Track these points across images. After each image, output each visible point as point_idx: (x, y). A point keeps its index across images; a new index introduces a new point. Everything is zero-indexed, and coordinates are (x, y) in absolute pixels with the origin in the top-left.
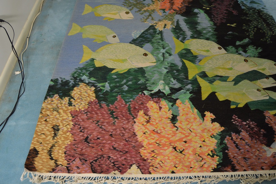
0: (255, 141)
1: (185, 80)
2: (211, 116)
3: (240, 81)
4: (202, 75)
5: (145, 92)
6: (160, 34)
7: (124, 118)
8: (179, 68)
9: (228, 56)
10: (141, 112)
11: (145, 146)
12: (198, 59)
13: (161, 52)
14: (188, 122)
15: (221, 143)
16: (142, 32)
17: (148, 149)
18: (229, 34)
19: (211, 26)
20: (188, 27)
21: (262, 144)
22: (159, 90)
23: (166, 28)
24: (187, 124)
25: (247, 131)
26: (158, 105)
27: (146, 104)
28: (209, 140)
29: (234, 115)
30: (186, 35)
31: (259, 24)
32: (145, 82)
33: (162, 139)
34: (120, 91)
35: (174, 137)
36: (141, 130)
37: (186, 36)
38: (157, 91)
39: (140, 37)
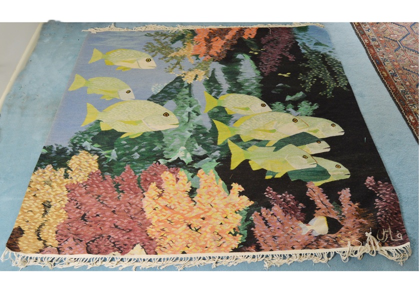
0: (290, 217)
1: (213, 146)
2: (239, 188)
3: (283, 146)
4: (235, 139)
5: (161, 161)
6: (188, 88)
7: (132, 192)
8: (208, 131)
9: (272, 115)
10: (153, 185)
11: (153, 224)
12: (232, 119)
13: (187, 111)
14: (210, 195)
15: (247, 220)
16: (165, 86)
17: (157, 227)
18: (279, 87)
19: (256, 77)
20: (226, 78)
21: (298, 220)
22: (179, 158)
23: (197, 80)
24: (208, 198)
25: (281, 205)
26: (174, 176)
27: (160, 175)
28: (232, 216)
29: (268, 187)
30: (222, 89)
31: (321, 74)
32: (162, 148)
33: (175, 215)
34: (129, 160)
35: (190, 213)
36: (151, 205)
37: (221, 91)
38: (176, 159)
39: (162, 91)
